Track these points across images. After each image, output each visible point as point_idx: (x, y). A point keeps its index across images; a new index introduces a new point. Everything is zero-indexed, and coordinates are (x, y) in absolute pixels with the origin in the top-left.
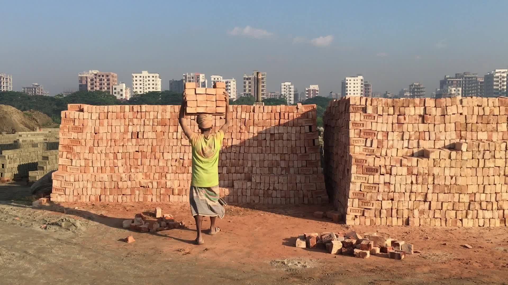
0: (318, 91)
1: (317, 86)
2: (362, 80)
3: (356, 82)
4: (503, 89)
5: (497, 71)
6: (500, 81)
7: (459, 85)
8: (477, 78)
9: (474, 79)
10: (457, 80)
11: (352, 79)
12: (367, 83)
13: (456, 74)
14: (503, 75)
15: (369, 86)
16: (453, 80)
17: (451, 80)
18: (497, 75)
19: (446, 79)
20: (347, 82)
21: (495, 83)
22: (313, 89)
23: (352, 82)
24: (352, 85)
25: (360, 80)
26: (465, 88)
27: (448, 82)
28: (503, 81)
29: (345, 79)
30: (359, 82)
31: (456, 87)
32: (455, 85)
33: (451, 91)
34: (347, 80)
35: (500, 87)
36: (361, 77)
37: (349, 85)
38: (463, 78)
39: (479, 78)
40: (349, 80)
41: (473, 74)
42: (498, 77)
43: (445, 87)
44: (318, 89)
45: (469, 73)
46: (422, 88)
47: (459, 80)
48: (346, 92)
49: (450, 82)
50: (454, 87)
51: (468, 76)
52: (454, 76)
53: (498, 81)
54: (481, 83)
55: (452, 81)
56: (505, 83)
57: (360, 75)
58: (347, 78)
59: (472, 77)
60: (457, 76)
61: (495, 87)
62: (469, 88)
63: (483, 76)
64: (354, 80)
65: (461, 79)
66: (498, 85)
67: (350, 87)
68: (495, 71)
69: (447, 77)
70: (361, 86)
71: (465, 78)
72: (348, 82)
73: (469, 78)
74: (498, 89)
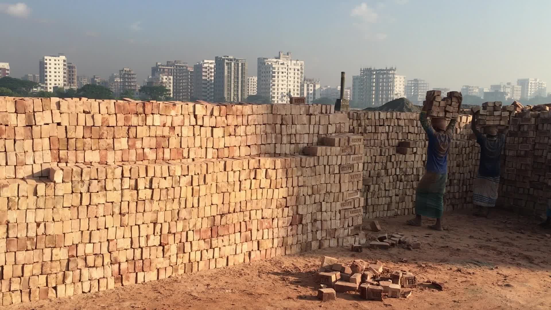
0: (8, 71)
1: (8, 64)
2: (64, 61)
3: (57, 62)
4: (211, 80)
5: (206, 61)
6: (208, 72)
7: (170, 74)
8: (187, 67)
9: (184, 68)
10: (168, 68)
11: (53, 58)
12: (71, 65)
13: (168, 62)
14: (210, 65)
15: (74, 68)
16: (164, 67)
17: (162, 67)
18: (205, 65)
19: (157, 66)
20: (46, 61)
21: (204, 74)
22: (2, 67)
23: (53, 62)
24: (53, 66)
25: (63, 61)
26: (176, 77)
27: (160, 70)
28: (211, 72)
29: (44, 58)
30: (61, 62)
31: (168, 75)
32: (166, 73)
33: (162, 79)
34: (46, 60)
35: (209, 78)
36: (63, 58)
37: (48, 66)
38: (174, 67)
39: (189, 67)
40: (48, 60)
41: (184, 63)
42: (206, 68)
43: (156, 74)
44: (9, 68)
45: (179, 62)
46: (133, 74)
47: (170, 68)
48: (46, 74)
49: (162, 70)
50: (165, 75)
51: (178, 65)
52: (166, 64)
53: (206, 72)
54: (191, 72)
55: (164, 69)
56: (213, 74)
57: (62, 55)
58: (46, 57)
59: (183, 66)
60: (168, 64)
61: (204, 78)
62: (180, 77)
63: (193, 66)
64: (55, 60)
65: (172, 68)
66: (206, 76)
67: (50, 68)
68: (203, 61)
69: (158, 64)
70: (64, 68)
71: (177, 66)
72: (48, 62)
73: (180, 66)
74: (206, 80)
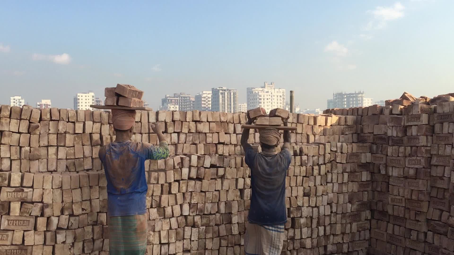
0: (50, 106)
1: (49, 101)
2: (93, 97)
3: (87, 98)
4: (209, 107)
5: (204, 92)
6: (206, 101)
7: (177, 103)
8: (190, 98)
9: (188, 98)
10: (175, 99)
11: (84, 95)
12: (99, 99)
13: (174, 94)
14: (208, 96)
15: (101, 102)
16: (172, 98)
17: (170, 98)
18: (204, 95)
19: (166, 97)
20: (78, 97)
21: (203, 102)
22: (46, 103)
23: (84, 98)
24: (84, 101)
25: (92, 96)
26: (182, 106)
27: (168, 101)
28: (209, 101)
29: (77, 95)
30: (91, 98)
31: (174, 105)
32: (174, 103)
33: (170, 108)
34: (79, 96)
35: (207, 106)
36: (92, 94)
37: (80, 101)
38: (179, 98)
39: (192, 98)
40: (80, 96)
41: (188, 95)
42: (205, 98)
43: (165, 104)
44: (50, 104)
45: (184, 94)
46: (146, 105)
47: (177, 99)
48: (78, 107)
49: (170, 100)
50: (172, 105)
51: (183, 96)
52: (173, 96)
53: (205, 101)
54: (193, 102)
55: (171, 100)
56: (210, 103)
57: (91, 91)
58: (78, 94)
59: (187, 97)
60: (175, 95)
61: (203, 106)
62: (185, 105)
63: (194, 97)
64: (86, 96)
65: (178, 99)
66: (205, 104)
67: (82, 103)
68: (202, 92)
69: (167, 96)
70: (93, 102)
71: (182, 97)
72: (80, 98)
73: (184, 97)
74: (205, 107)
